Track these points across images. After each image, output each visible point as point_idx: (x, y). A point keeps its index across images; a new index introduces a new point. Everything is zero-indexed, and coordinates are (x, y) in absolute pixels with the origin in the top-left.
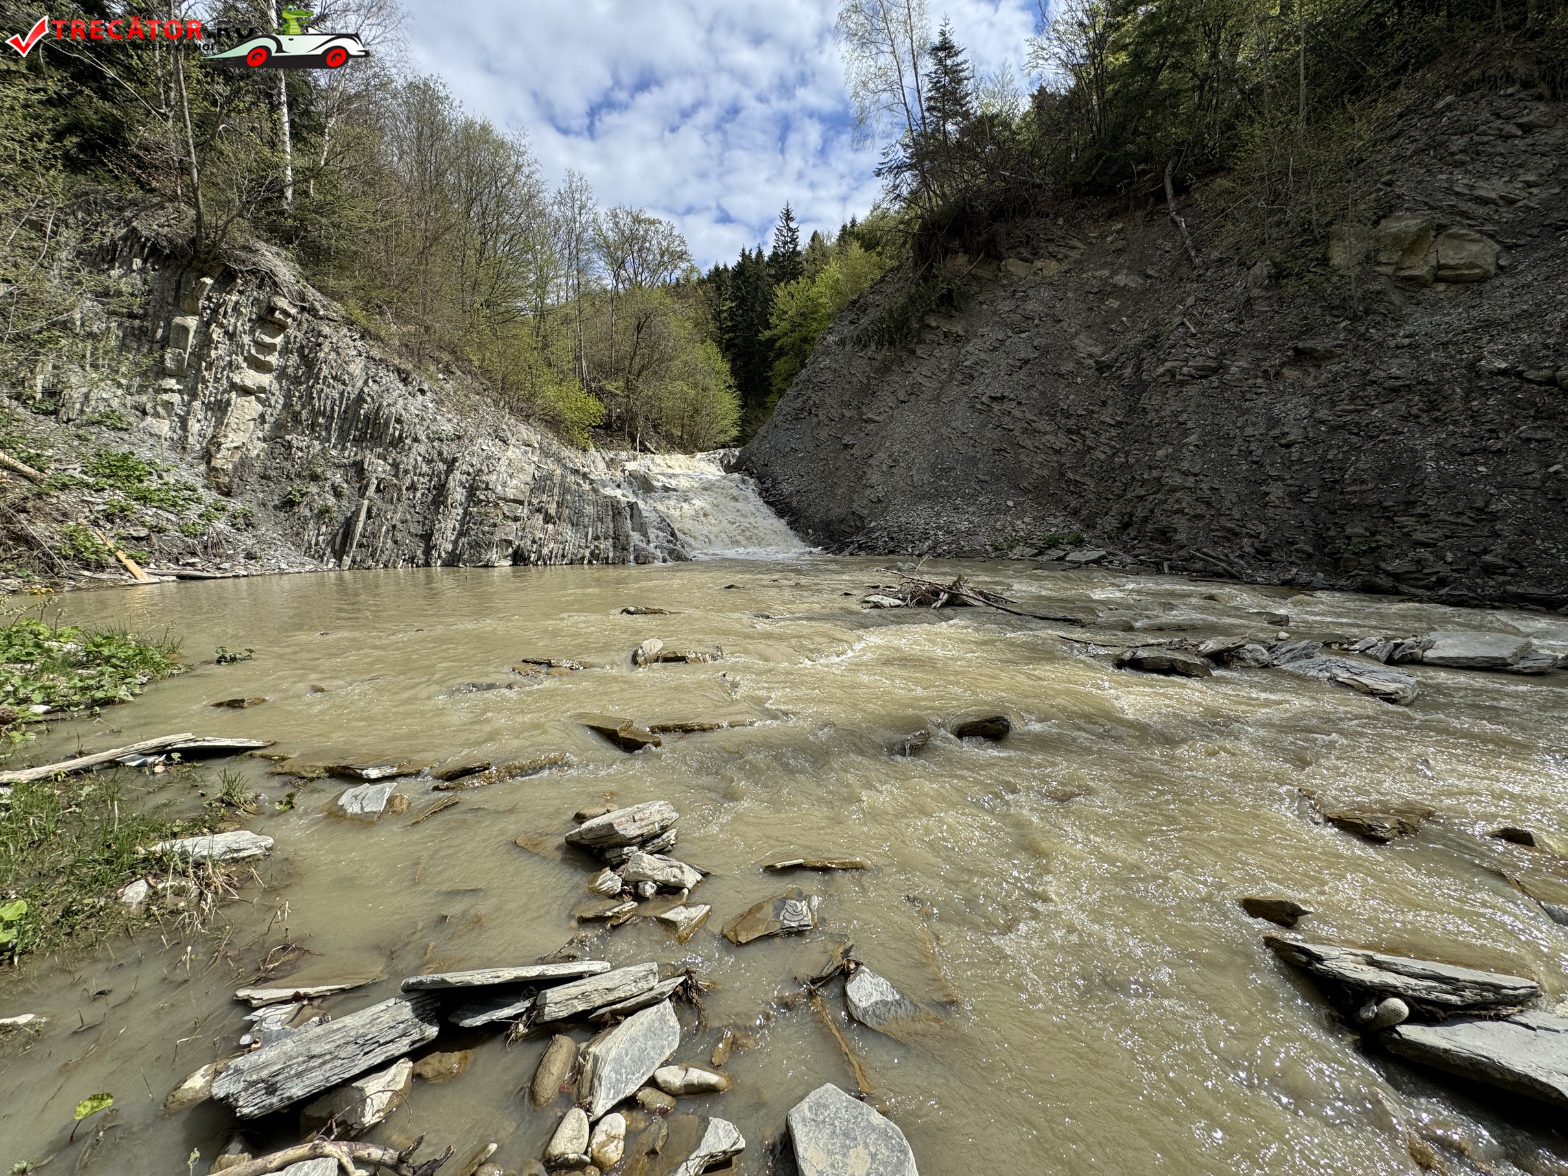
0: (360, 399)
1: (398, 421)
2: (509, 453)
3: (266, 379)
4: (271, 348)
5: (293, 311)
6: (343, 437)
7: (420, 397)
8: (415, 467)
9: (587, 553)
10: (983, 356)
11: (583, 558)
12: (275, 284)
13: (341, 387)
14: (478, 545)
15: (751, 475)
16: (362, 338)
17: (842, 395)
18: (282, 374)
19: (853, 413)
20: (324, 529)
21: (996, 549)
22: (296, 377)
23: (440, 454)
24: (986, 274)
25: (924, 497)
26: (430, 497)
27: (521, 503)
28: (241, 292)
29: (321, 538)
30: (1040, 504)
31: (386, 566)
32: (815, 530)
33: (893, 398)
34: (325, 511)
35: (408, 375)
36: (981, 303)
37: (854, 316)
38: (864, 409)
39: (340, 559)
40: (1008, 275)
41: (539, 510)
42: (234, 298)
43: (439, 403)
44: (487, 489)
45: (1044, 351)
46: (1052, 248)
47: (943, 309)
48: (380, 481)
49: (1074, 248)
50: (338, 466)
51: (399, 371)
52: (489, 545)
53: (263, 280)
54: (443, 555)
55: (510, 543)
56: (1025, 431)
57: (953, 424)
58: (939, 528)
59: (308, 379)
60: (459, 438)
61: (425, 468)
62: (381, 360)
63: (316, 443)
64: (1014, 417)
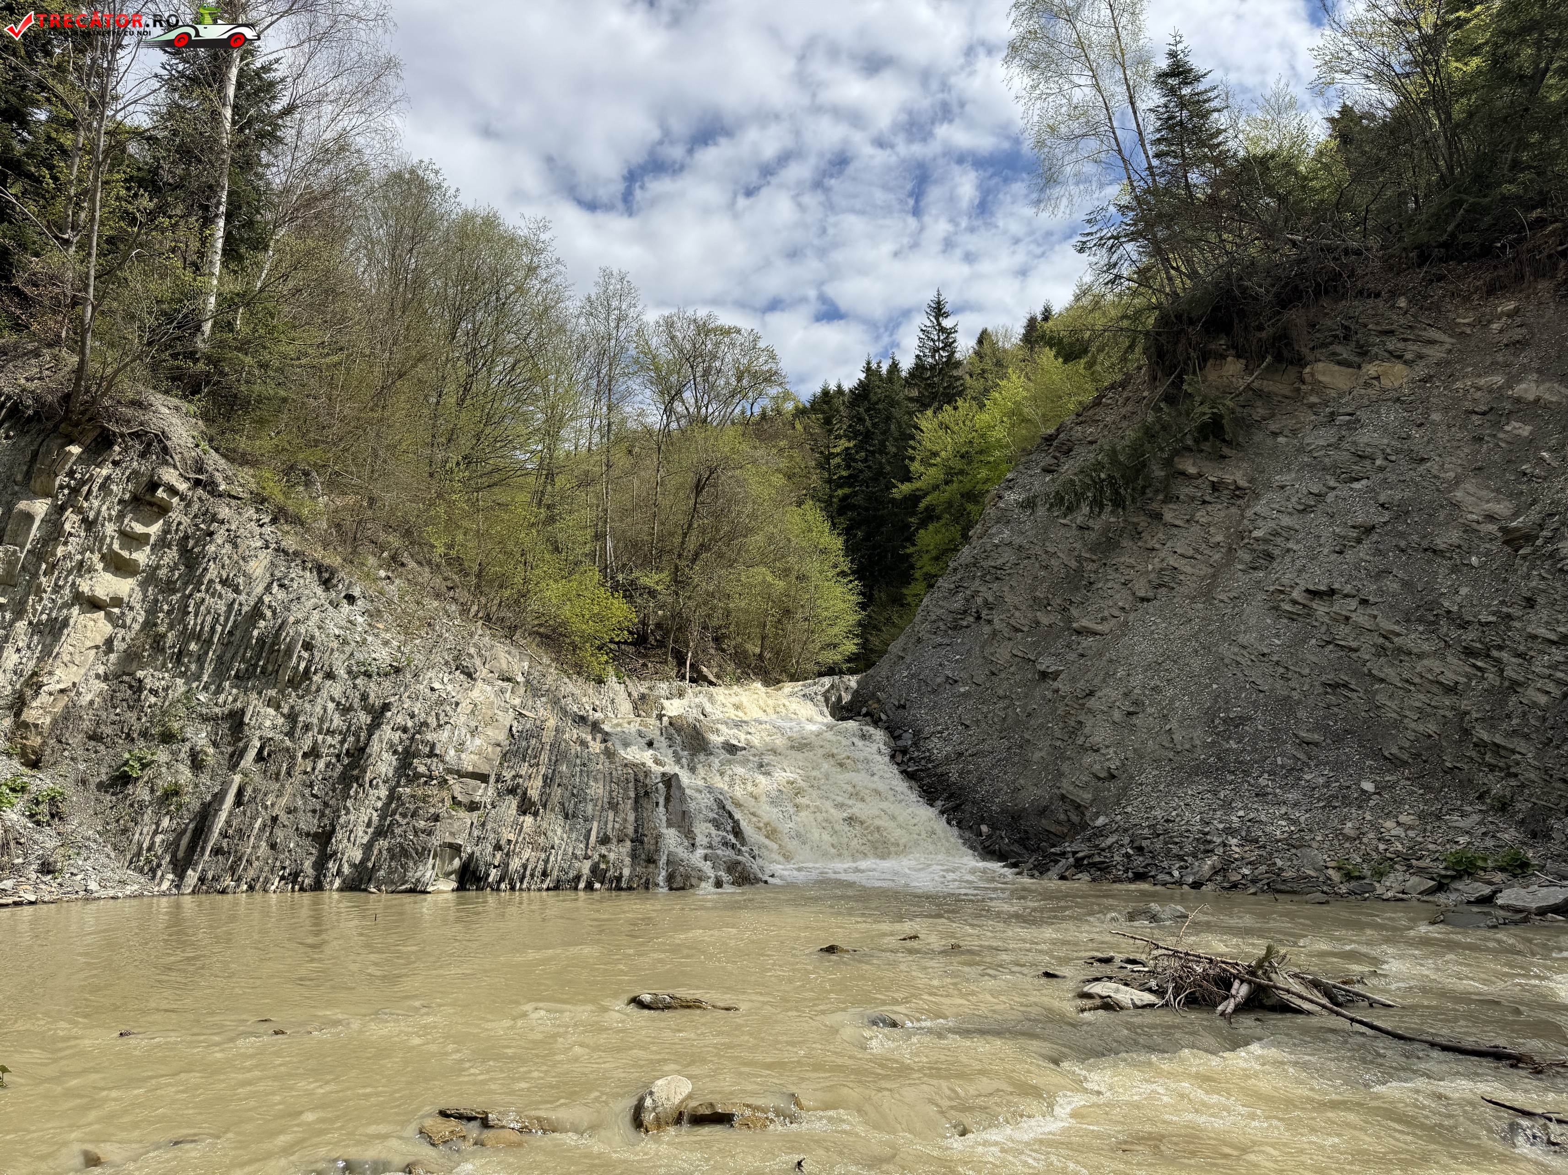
0: (256, 613)
1: (308, 646)
2: (475, 694)
3: (124, 586)
4: (140, 540)
5: (182, 487)
6: (220, 673)
7: (346, 608)
8: (322, 720)
9: (586, 868)
10: (1286, 521)
11: (578, 878)
12: (165, 450)
13: (231, 595)
14: (404, 853)
15: (876, 723)
16: (274, 521)
17: (1034, 589)
18: (150, 577)
19: (1054, 618)
20: (165, 822)
21: (1349, 877)
22: (169, 582)
23: (364, 697)
24: (1279, 386)
25: (1198, 770)
26: (339, 768)
27: (483, 778)
28: (115, 463)
29: (158, 839)
30: (1428, 788)
31: (251, 888)
32: (993, 827)
33: (1125, 592)
34: (174, 792)
35: (332, 574)
36: (1275, 434)
37: (1049, 460)
38: (1074, 612)
39: (181, 875)
40: (1318, 387)
41: (512, 791)
42: (105, 472)
43: (374, 615)
44: (432, 754)
45: (1401, 512)
46: (1392, 344)
47: (1206, 446)
48: (265, 742)
49: (1432, 342)
50: (205, 719)
51: (319, 569)
52: (422, 853)
53: (149, 445)
54: (346, 869)
55: (456, 849)
56: (1381, 651)
57: (1242, 639)
58: (1230, 831)
59: (186, 584)
60: (397, 670)
61: (337, 721)
62: (296, 554)
63: (180, 681)
64: (1358, 627)
